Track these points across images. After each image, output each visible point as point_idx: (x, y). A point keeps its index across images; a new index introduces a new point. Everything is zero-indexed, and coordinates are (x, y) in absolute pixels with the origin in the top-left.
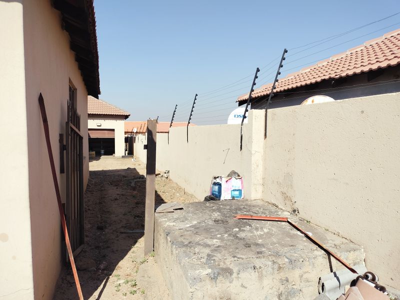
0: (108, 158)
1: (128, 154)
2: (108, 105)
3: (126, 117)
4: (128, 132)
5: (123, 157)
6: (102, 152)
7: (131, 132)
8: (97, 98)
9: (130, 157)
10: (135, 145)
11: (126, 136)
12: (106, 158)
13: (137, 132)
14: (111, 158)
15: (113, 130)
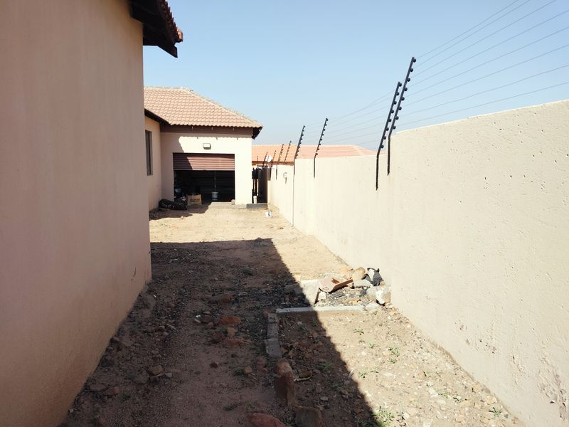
0: (224, 207)
1: (259, 201)
2: (224, 110)
3: (254, 132)
4: (258, 162)
5: (249, 206)
6: (215, 195)
7: (264, 162)
8: (173, 52)
9: (261, 206)
10: (269, 183)
11: (255, 167)
12: (219, 208)
13: (272, 162)
14: (227, 208)
15: (232, 156)
